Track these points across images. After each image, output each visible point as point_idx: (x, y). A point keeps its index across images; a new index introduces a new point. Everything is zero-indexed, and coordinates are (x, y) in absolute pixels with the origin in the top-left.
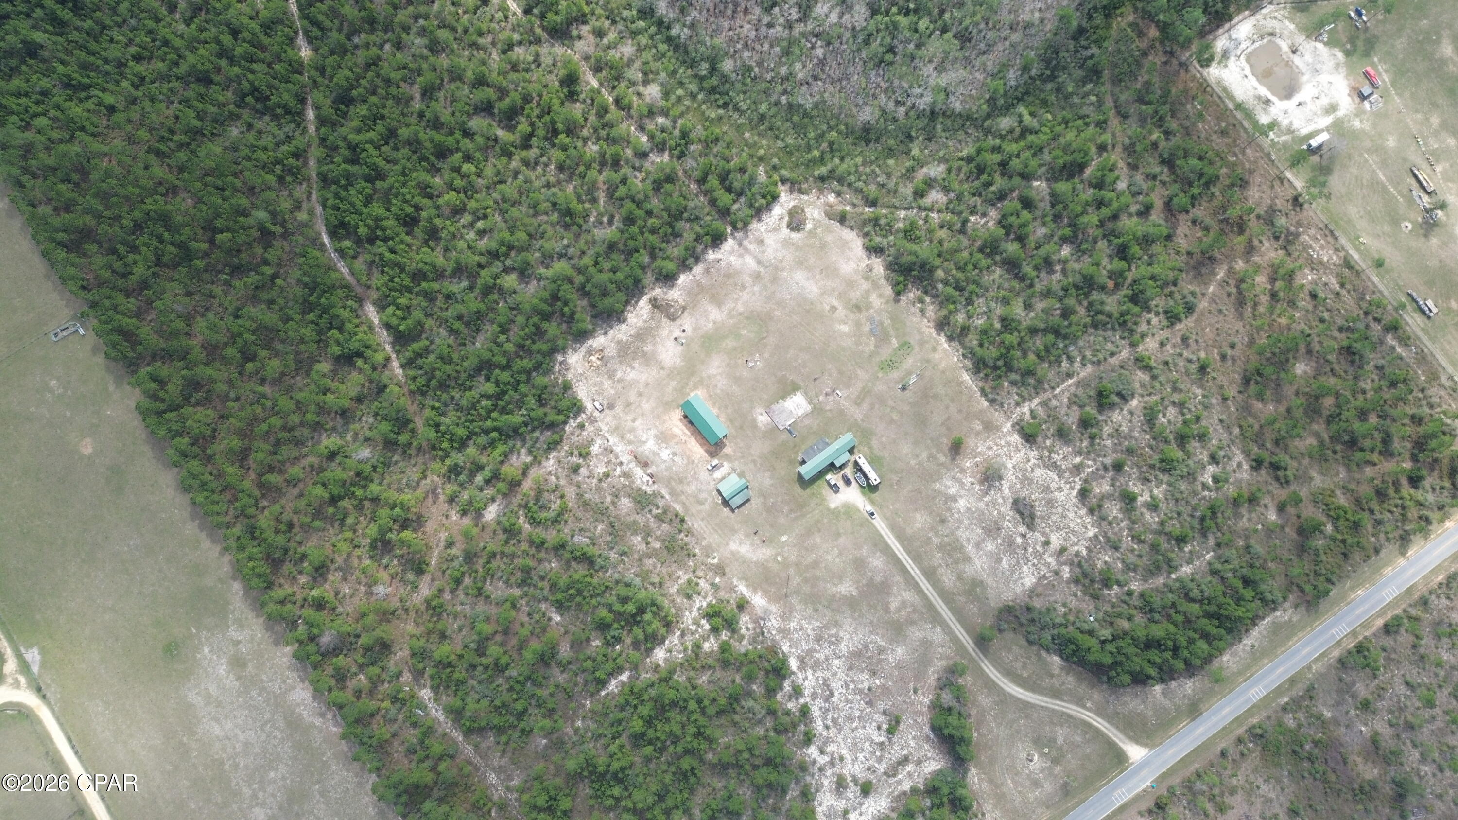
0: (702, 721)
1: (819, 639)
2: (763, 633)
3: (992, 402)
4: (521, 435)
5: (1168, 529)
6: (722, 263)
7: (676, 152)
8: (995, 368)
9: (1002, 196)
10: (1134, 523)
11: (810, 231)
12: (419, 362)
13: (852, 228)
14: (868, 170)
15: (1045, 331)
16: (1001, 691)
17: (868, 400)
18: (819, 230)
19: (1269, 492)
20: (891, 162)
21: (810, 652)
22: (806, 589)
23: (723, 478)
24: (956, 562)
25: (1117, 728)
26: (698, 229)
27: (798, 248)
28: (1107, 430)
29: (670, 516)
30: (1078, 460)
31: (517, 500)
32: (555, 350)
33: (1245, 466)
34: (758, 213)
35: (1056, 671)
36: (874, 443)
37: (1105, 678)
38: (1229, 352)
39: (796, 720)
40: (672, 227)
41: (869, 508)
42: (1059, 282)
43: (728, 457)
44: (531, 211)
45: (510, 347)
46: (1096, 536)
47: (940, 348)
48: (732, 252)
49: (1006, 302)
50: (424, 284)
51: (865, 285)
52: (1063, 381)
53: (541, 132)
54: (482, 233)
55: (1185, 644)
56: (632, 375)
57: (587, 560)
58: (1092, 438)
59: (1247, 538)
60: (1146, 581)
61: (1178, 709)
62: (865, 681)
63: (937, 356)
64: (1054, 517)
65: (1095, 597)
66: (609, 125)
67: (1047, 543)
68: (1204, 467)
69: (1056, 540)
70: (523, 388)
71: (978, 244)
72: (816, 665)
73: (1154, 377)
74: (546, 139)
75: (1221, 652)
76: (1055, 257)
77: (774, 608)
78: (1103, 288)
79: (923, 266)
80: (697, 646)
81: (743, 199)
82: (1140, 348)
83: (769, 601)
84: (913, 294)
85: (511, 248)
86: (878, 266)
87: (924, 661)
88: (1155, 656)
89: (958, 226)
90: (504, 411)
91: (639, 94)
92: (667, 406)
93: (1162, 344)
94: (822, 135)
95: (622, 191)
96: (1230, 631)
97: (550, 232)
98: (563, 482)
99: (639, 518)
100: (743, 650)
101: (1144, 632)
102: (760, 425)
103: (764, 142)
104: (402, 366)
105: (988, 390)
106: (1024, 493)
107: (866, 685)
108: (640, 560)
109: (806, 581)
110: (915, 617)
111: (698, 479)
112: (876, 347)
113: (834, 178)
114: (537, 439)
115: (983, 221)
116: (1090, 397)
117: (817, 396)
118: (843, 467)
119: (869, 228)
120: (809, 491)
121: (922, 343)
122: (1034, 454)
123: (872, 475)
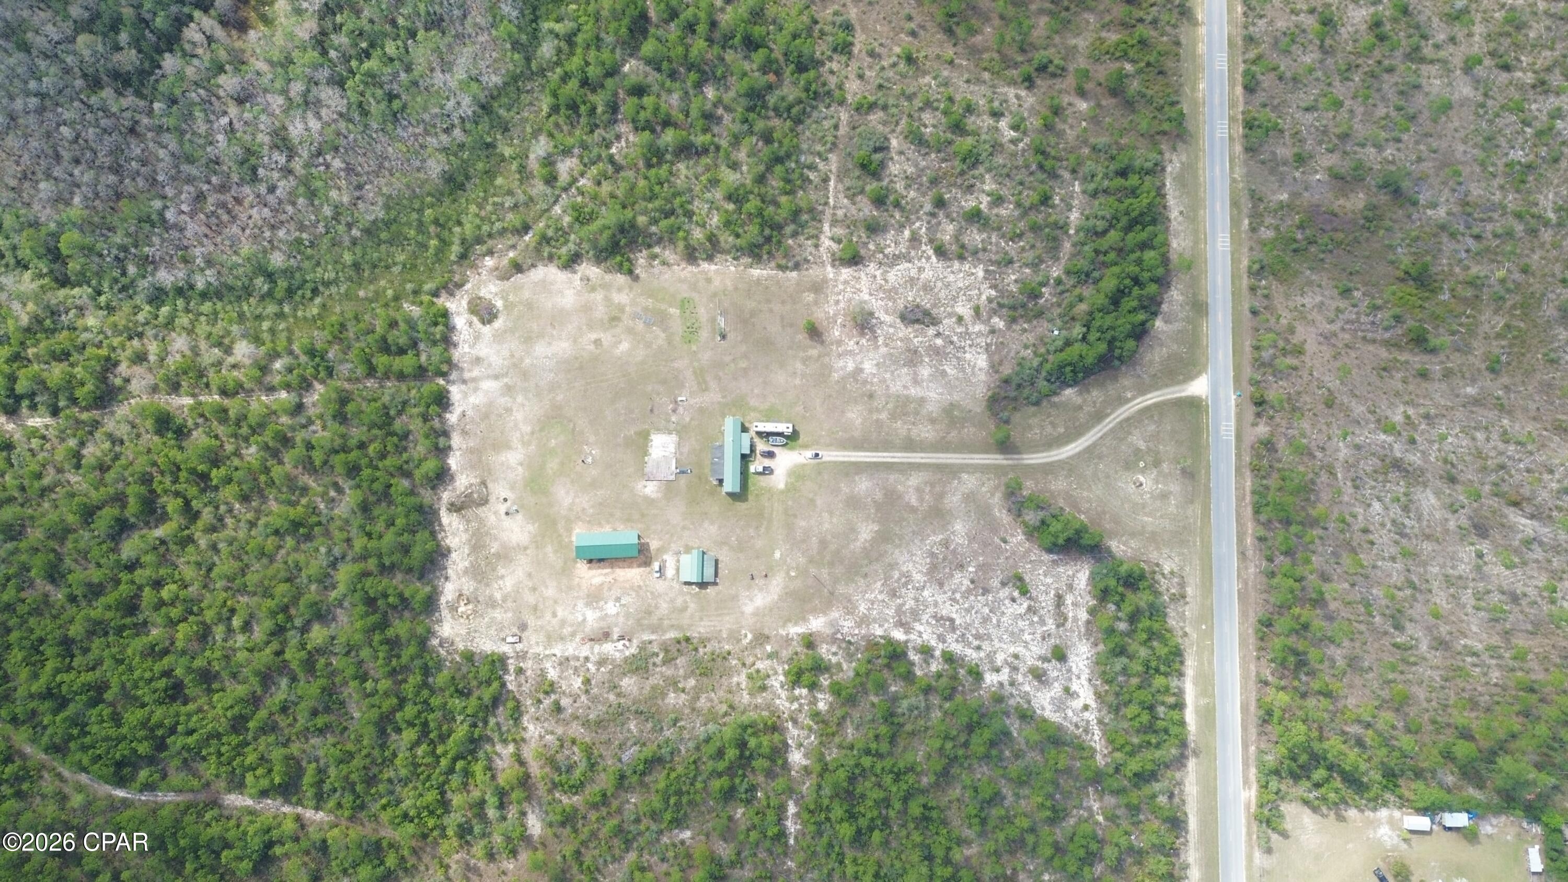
0: (888, 763)
1: (893, 594)
2: (849, 642)
3: (797, 267)
4: (481, 737)
5: (1027, 204)
6: (470, 413)
7: (322, 374)
8: (768, 239)
9: (613, 108)
10: (999, 229)
11: (505, 307)
12: (326, 787)
13: (534, 266)
14: (489, 208)
15: (769, 169)
16: (1061, 464)
17: (708, 377)
18: (511, 298)
19: (1060, 92)
20: (499, 181)
21: (899, 611)
22: (839, 570)
23: (678, 570)
24: (917, 413)
25: (1167, 386)
26: (415, 411)
27: (512, 331)
28: (900, 186)
29: (674, 650)
30: (907, 233)
31: (542, 789)
32: (423, 643)
33: (1023, 93)
34: (447, 341)
35: (1079, 400)
36: (753, 402)
37: (1117, 363)
38: (912, 26)
39: (951, 672)
40: (393, 434)
41: (809, 454)
42: (734, 121)
43: (662, 550)
44: (265, 561)
45: (385, 684)
46: (986, 271)
47: (711, 274)
49: (714, 182)
50: (251, 724)
51: (599, 296)
52: (827, 189)
53: (192, 491)
54: (247, 627)
55: (1137, 269)
56: (508, 584)
57: (654, 762)
58: (897, 205)
59: (1085, 142)
60: (1058, 259)
61: (1188, 320)
62: (961, 580)
63: (717, 282)
64: (942, 295)
65: (1040, 314)
66: (241, 419)
67: (960, 319)
68: (997, 129)
69: (963, 309)
70: (435, 701)
71: (641, 164)
72: (916, 615)
73: (885, 108)
74: (203, 491)
75: (1166, 244)
76: (708, 106)
77: (835, 614)
78: (770, 87)
79: (622, 230)
80: (816, 715)
81: (422, 346)
82: (850, 99)
83: (825, 614)
84: (641, 259)
85: (285, 609)
86: (589, 269)
87: (984, 512)
88: (1129, 303)
89: (610, 169)
90: (443, 738)
91: (234, 366)
92: (566, 571)
93: (861, 77)
94: (421, 223)
95: (318, 457)
96: (1154, 222)
97: (301, 558)
98: (560, 731)
99: (653, 681)
100: (851, 674)
101: (1102, 296)
102: (654, 496)
103: (383, 283)
104: (317, 808)
105: (783, 262)
106: (901, 304)
107: (966, 582)
108: (693, 709)
109: (831, 564)
110: (938, 489)
111: (660, 595)
112: (664, 331)
113: (472, 245)
114: (498, 724)
115: (623, 143)
116: (859, 177)
117: (668, 421)
118: (753, 448)
119: (546, 251)
120: (751, 498)
121: (694, 287)
122: (872, 267)
123: (781, 428)
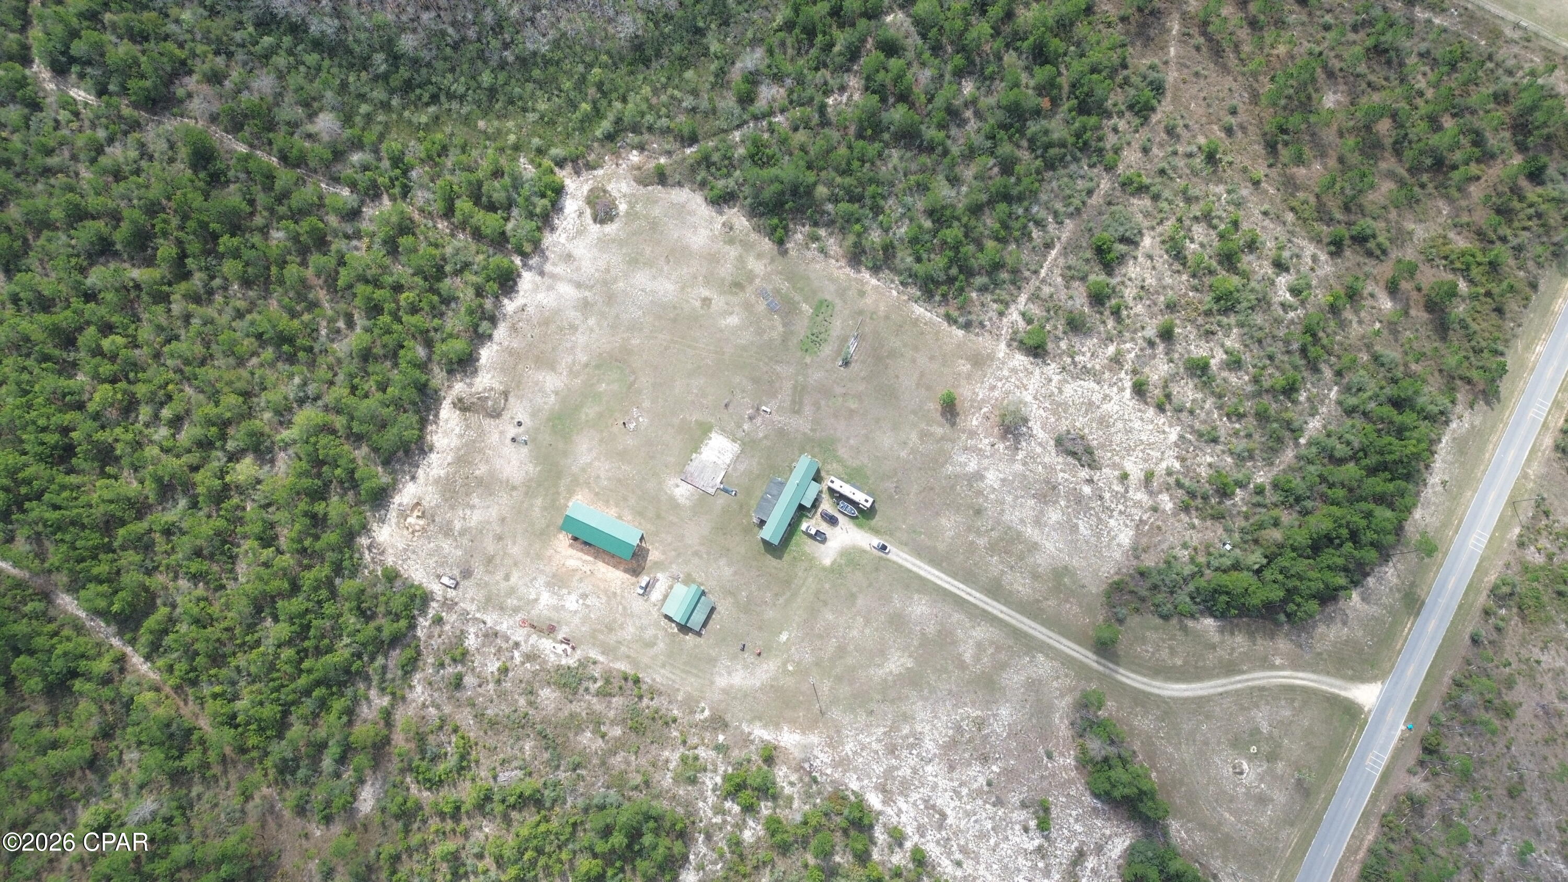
1: (892, 750)
2: (815, 780)
3: (967, 326)
4: (358, 673)
5: (1267, 384)
6: (530, 310)
7: (397, 191)
8: (951, 280)
9: (853, 54)
10: (1220, 396)
11: (627, 213)
12: (168, 640)
13: (680, 184)
14: (664, 98)
15: (991, 203)
16: (1159, 700)
17: (807, 400)
18: (638, 207)
19: (1367, 276)
20: (690, 74)
21: (890, 770)
22: (845, 690)
23: (666, 597)
24: (1021, 558)
25: (1328, 673)
26: (474, 279)
27: (621, 243)
28: (1129, 293)
29: (616, 683)
30: (1111, 349)
31: (395, 765)
32: (350, 537)
33: (1323, 257)
34: (546, 220)
35: (1216, 638)
36: (842, 452)
37: (1282, 617)
38: (1233, 120)
39: (914, 875)
40: (437, 292)
41: (876, 541)
42: (979, 131)
43: (658, 565)
44: (231, 360)
45: (287, 560)
46: (1182, 437)
47: (868, 288)
48: (536, 288)
49: (923, 188)
50: (122, 532)
51: (733, 252)
52: (1045, 256)
53: (194, 247)
54: (176, 423)
55: (1363, 523)
56: (476, 518)
57: (530, 800)
58: (1116, 313)
59: (1369, 347)
60: (1271, 464)
61: (1391, 611)
62: (977, 775)
63: (869, 301)
64: (1117, 438)
65: (1218, 517)
66: (285, 196)
67: (1124, 477)
68: (1273, 283)
69: (1135, 470)
71: (852, 130)
72: (905, 787)
73: (1156, 198)
74: (207, 253)
75: (1409, 510)
76: (957, 102)
77: (814, 738)
78: (1037, 113)
79: (795, 191)
80: (736, 843)
81: (515, 212)
82: (1121, 169)
83: (804, 733)
84: (800, 234)
85: (224, 425)
86: (738, 218)
87: (1042, 711)
88: (1331, 557)
89: (816, 119)
90: (319, 652)
91: (309, 136)
92: (543, 535)
93: (1145, 150)
94: (582, 80)
95: (344, 277)
96: (1408, 477)
97: (271, 376)
98: (447, 709)
99: (575, 707)
100: (799, 817)
101: (1304, 531)
102: (682, 501)
103: (510, 124)
104: (148, 658)
105: (955, 314)
106: (1064, 426)
107: (982, 780)
108: (603, 763)
109: (839, 679)
110: (1003, 656)
111: (632, 615)
112: (785, 325)
113: (625, 130)
114: (384, 668)
115: (844, 99)
116: (1087, 261)
117: (739, 426)
118: (816, 503)
119: (702, 174)
120: (786, 557)
121: (842, 293)
122: (1052, 368)
123: (860, 497)
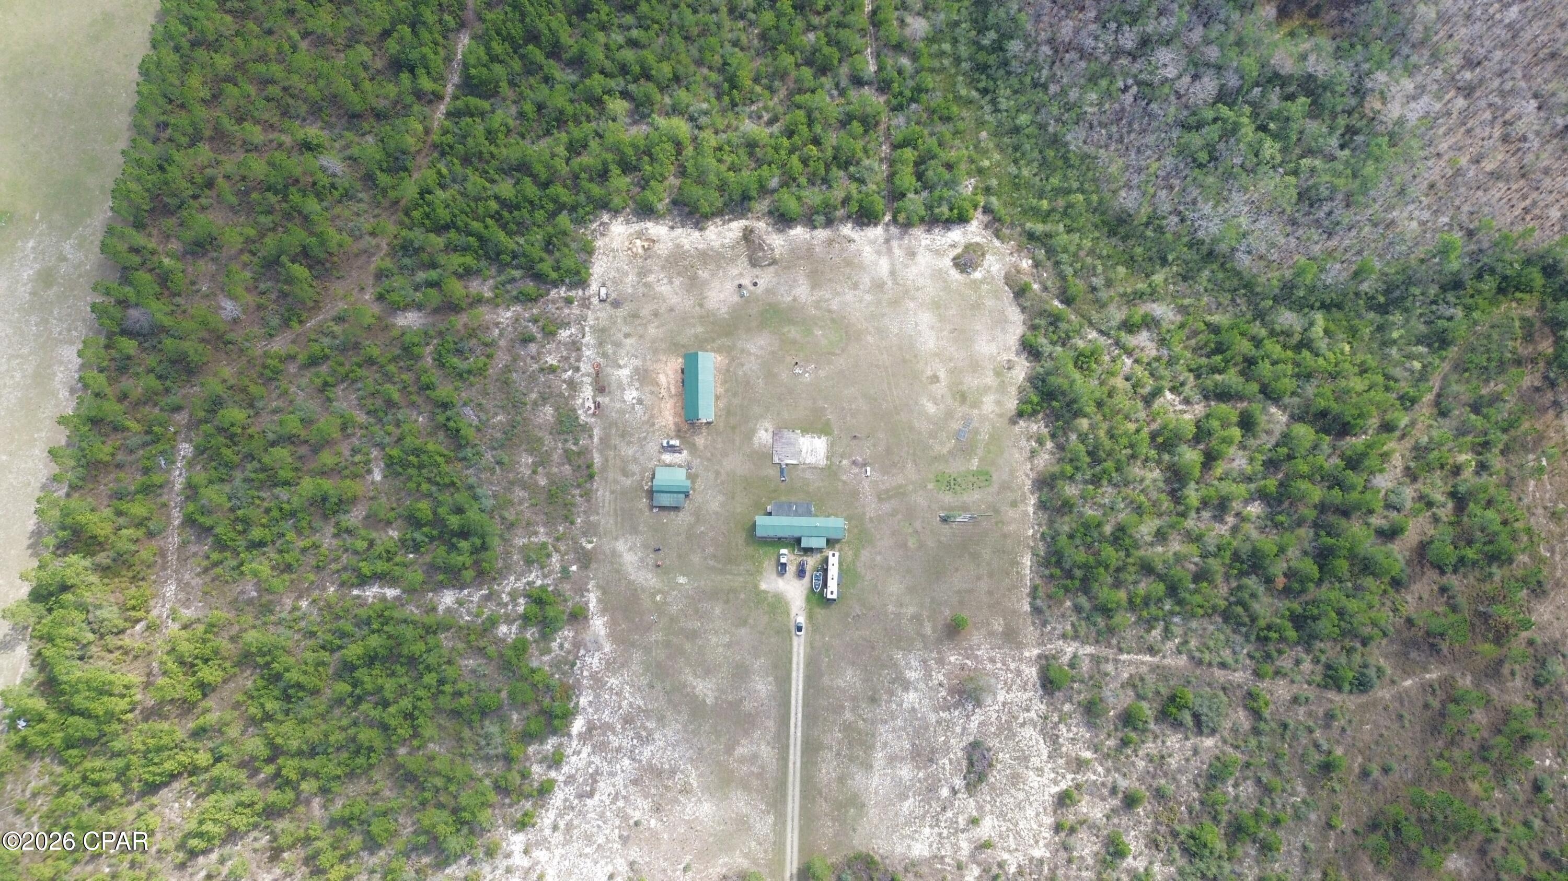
0: (426, 705)
1: (628, 720)
2: (574, 665)
3: (1037, 610)
4: (501, 263)
6: (852, 247)
7: (894, 102)
8: (1069, 575)
9: (1224, 395)
11: (974, 281)
12: (466, 120)
13: (1023, 309)
14: (1089, 260)
15: (1161, 578)
17: (894, 503)
18: (985, 287)
20: (1121, 270)
21: (608, 727)
22: (660, 654)
23: (670, 465)
24: (852, 759)
26: (854, 192)
27: (947, 288)
28: (1150, 747)
29: (581, 462)
30: (1088, 755)
31: (442, 325)
32: (604, 205)
34: (933, 221)
36: (865, 554)
38: (1376, 773)
39: (526, 788)
40: (827, 167)
41: (801, 620)
42: (1220, 536)
43: (693, 448)
44: (697, 56)
45: (564, 169)
46: (1041, 861)
47: (1022, 507)
48: (872, 242)
49: (1139, 512)
50: (531, 48)
51: (990, 379)
52: (1139, 652)
54: (631, 43)
56: (664, 289)
57: (455, 435)
58: (1125, 743)
62: (640, 809)
63: (1011, 513)
64: (1007, 799)
66: (844, 26)
67: (975, 822)
69: (989, 827)
70: (540, 215)
71: (1155, 425)
72: (601, 748)
73: (1256, 731)
76: (1235, 506)
77: (608, 647)
78: (1268, 581)
79: (1070, 402)
80: (493, 623)
81: (925, 194)
82: (1265, 684)
83: (608, 636)
84: (1037, 427)
85: (645, 75)
86: (1022, 370)
87: (724, 843)
89: (1147, 390)
90: (504, 227)
91: (902, 21)
92: (674, 347)
93: (1295, 700)
94: (1068, 192)
95: (804, 98)
97: (700, 87)
98: (502, 343)
99: (548, 439)
100: (534, 664)
102: (756, 440)
103: (997, 156)
105: (1041, 593)
106: (993, 743)
107: (637, 815)
108: (512, 483)
109: (667, 644)
111: (642, 446)
112: (950, 452)
113: (1044, 245)
114: (513, 280)
115: (1179, 407)
116: (1158, 693)
117: (842, 456)
118: (808, 551)
119: (1042, 322)
120: (750, 550)
121: (1005, 487)
122: (1040, 707)
123: (833, 585)
